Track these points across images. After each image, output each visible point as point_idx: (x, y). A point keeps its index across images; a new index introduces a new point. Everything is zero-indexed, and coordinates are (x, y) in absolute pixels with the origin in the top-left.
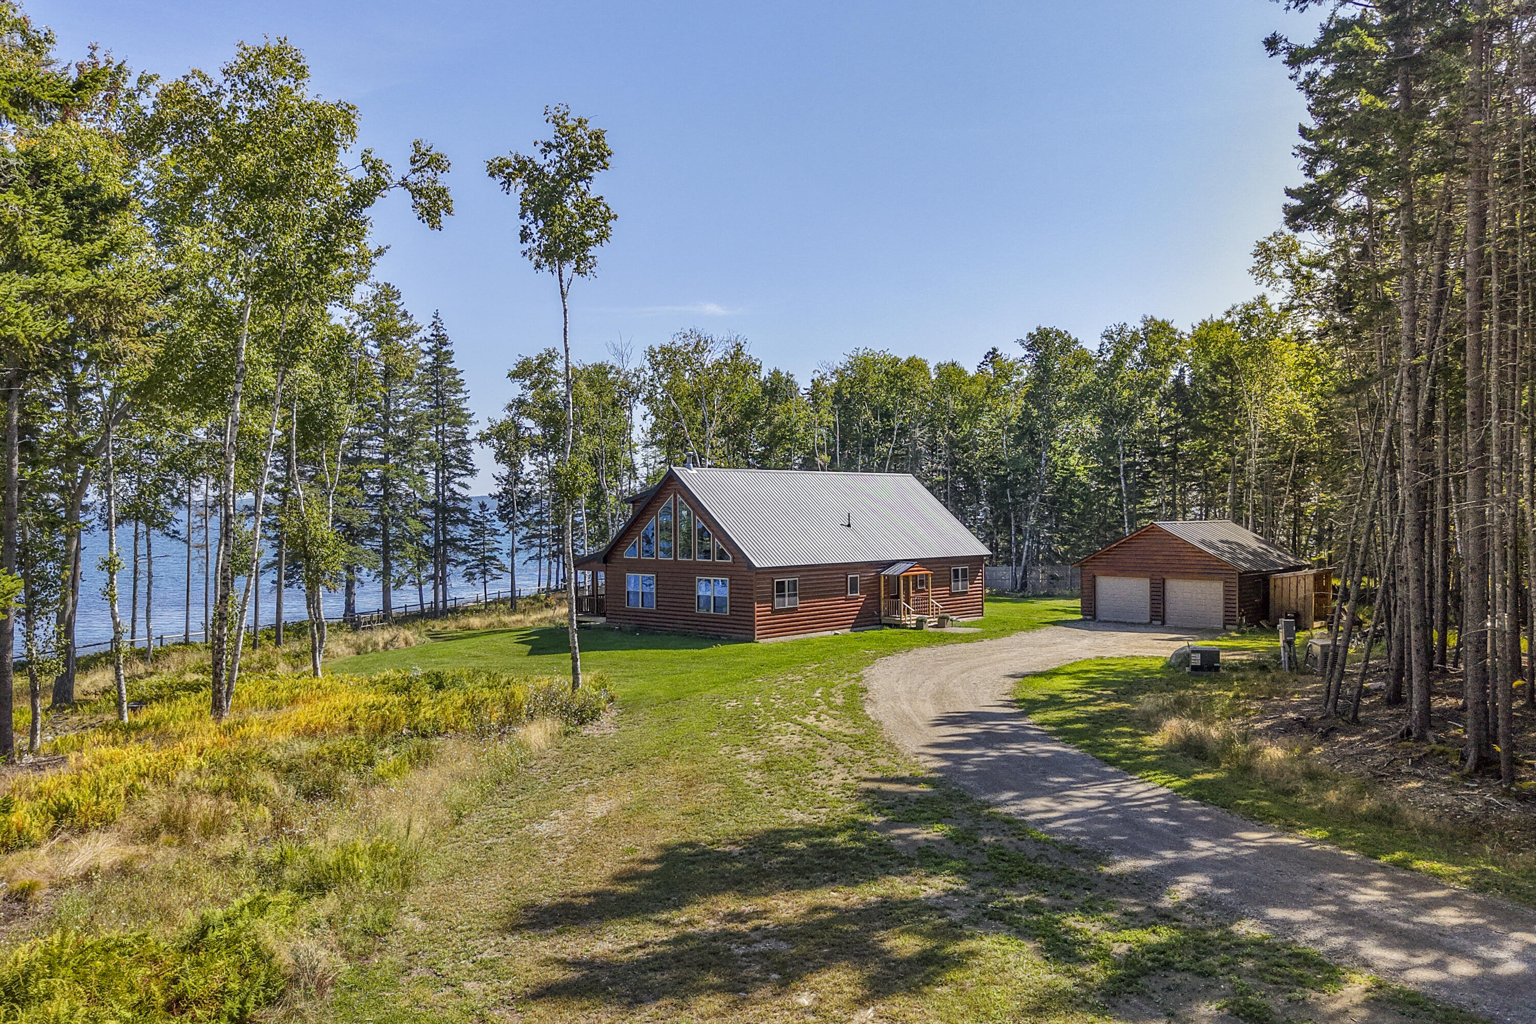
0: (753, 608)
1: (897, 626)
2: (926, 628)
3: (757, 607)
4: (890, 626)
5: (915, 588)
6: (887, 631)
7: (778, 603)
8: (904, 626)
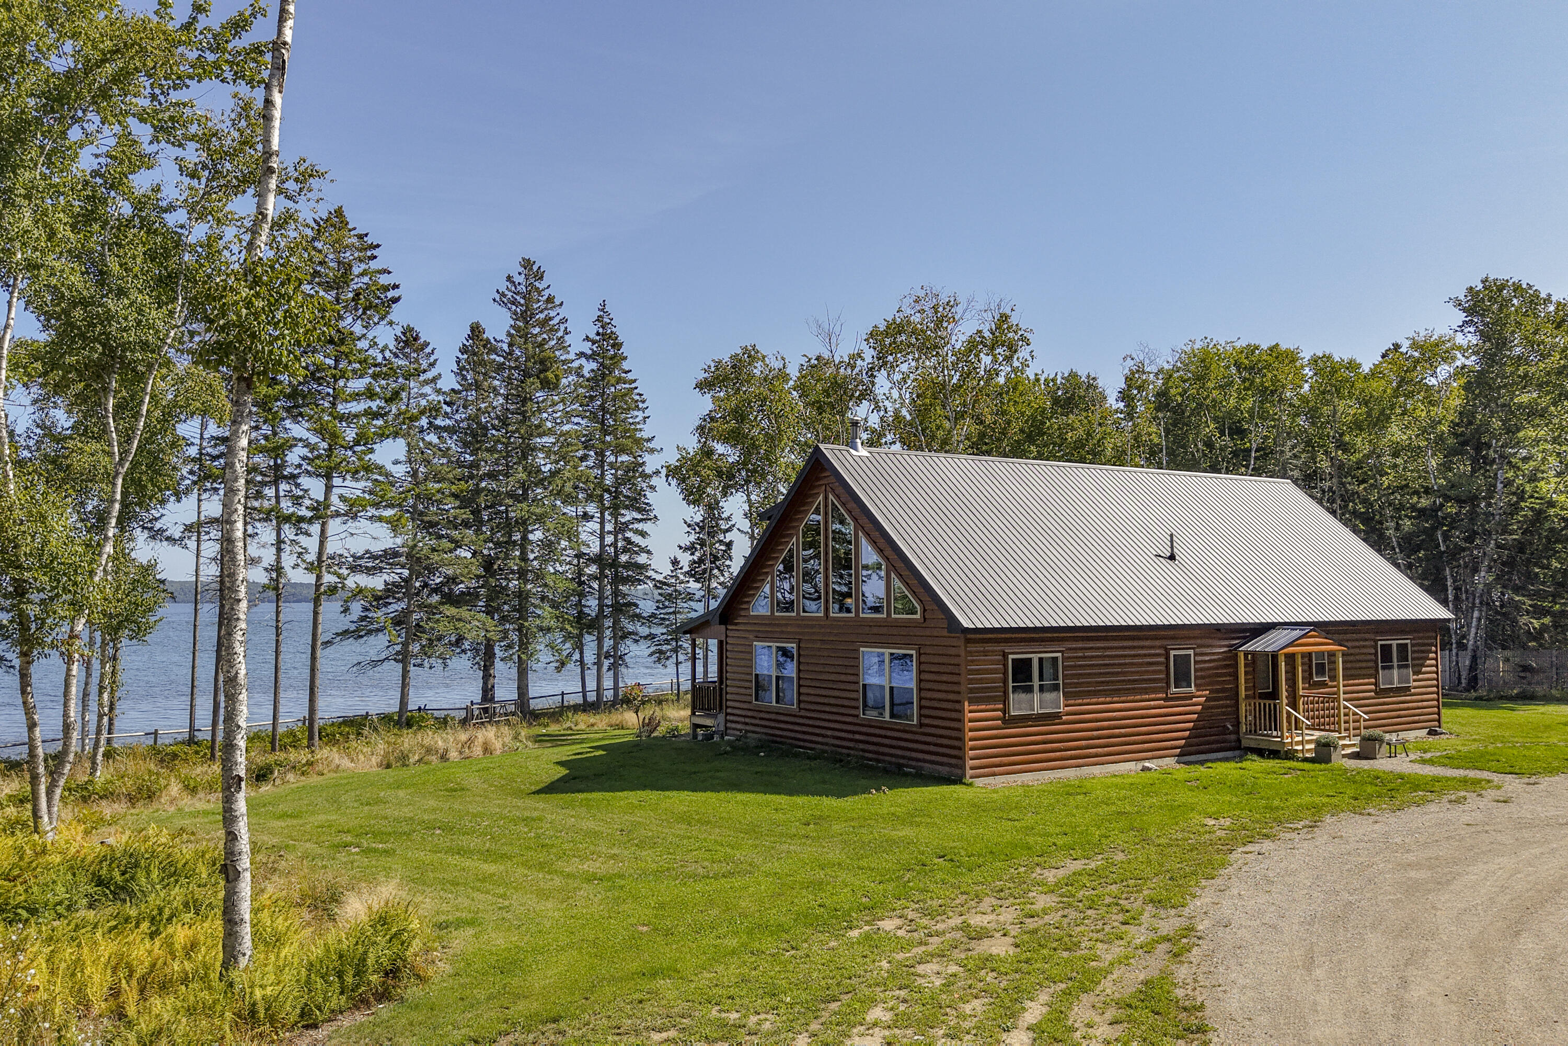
0: (961, 711)
1: (1275, 754)
2: (1338, 761)
3: (969, 712)
4: (1261, 753)
5: (1308, 678)
6: (1256, 765)
7: (1019, 704)
8: (1290, 755)
